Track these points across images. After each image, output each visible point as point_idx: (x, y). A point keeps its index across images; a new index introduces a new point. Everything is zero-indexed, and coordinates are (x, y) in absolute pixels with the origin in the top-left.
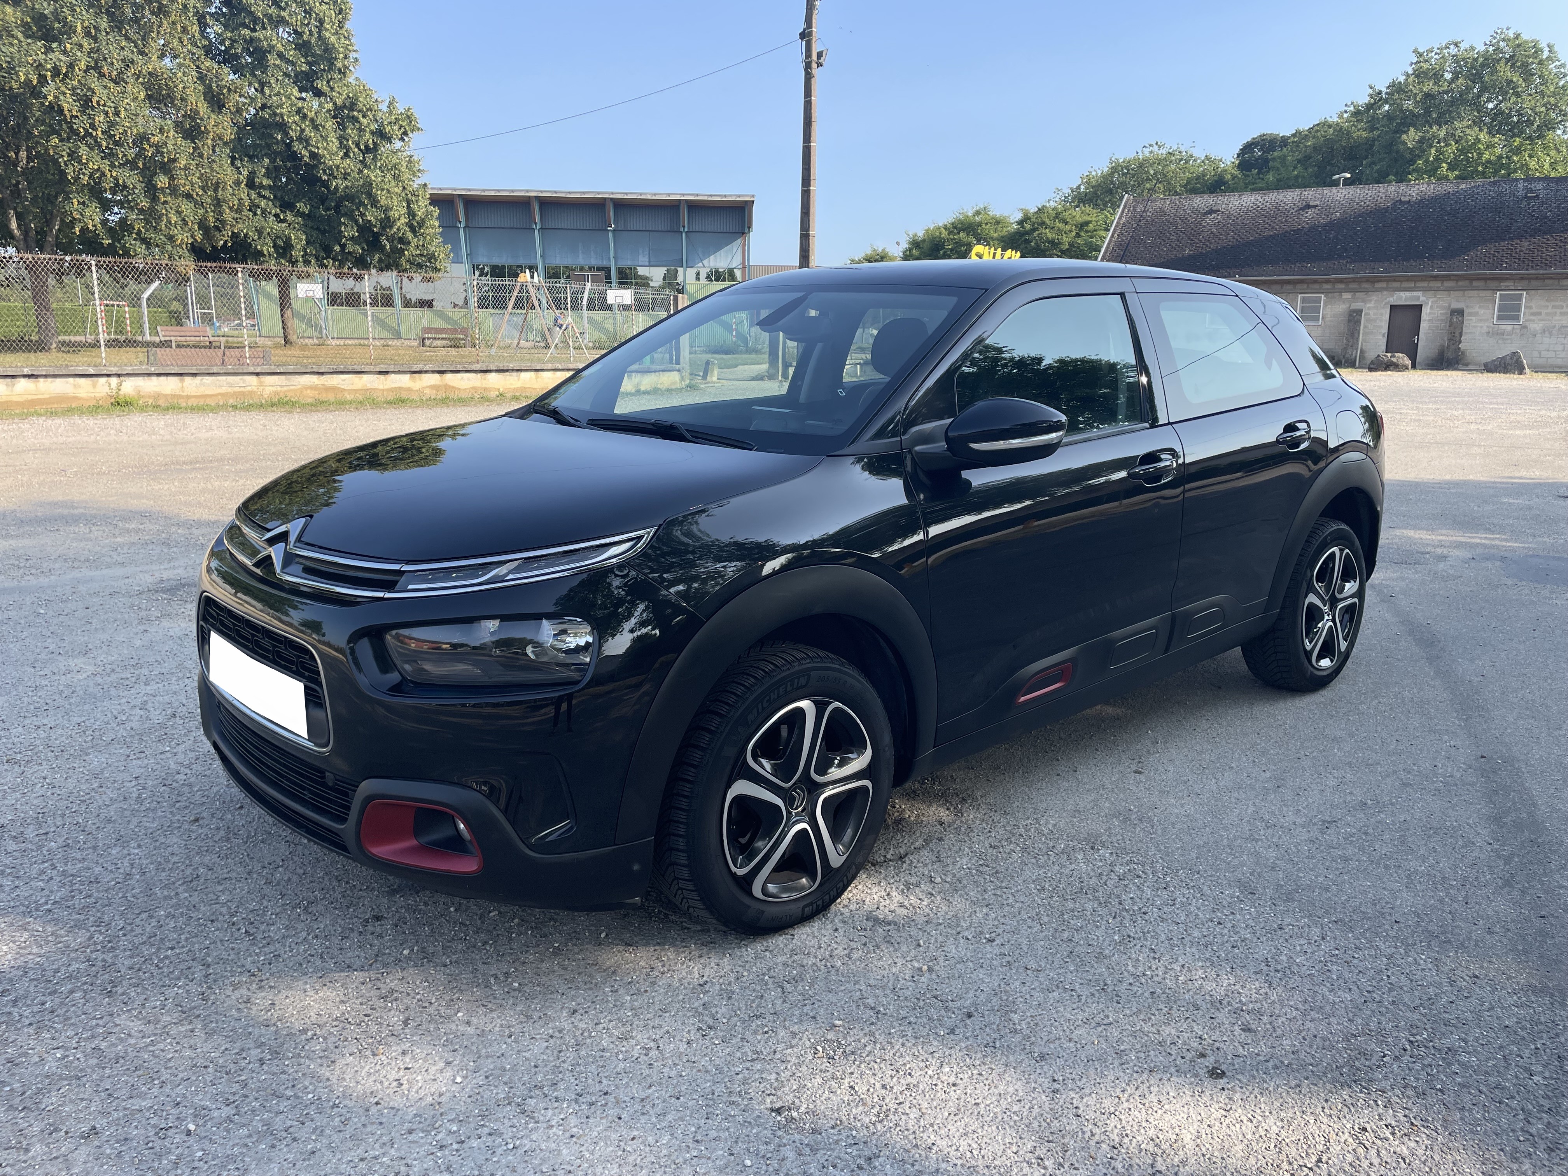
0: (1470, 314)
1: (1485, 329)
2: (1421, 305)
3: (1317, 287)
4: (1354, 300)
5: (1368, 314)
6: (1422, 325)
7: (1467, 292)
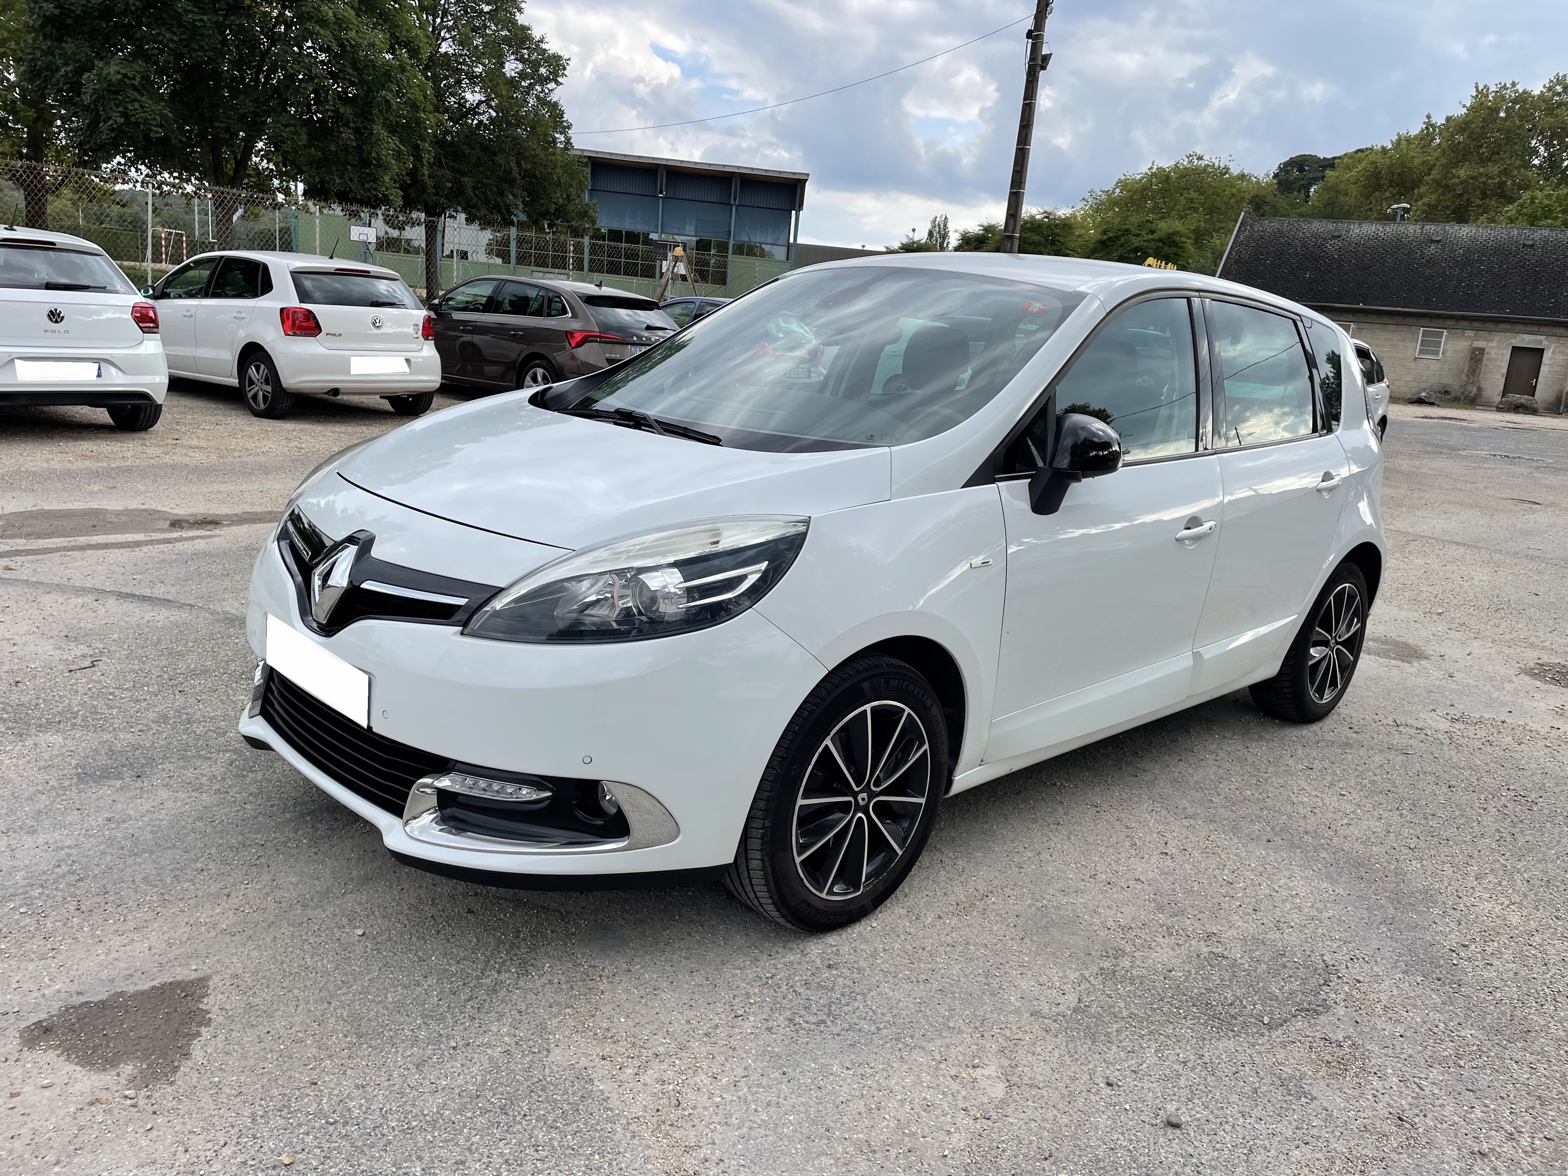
2: (1543, 350)
3: (1440, 322)
4: (1476, 338)
5: (1490, 353)
6: (1542, 369)
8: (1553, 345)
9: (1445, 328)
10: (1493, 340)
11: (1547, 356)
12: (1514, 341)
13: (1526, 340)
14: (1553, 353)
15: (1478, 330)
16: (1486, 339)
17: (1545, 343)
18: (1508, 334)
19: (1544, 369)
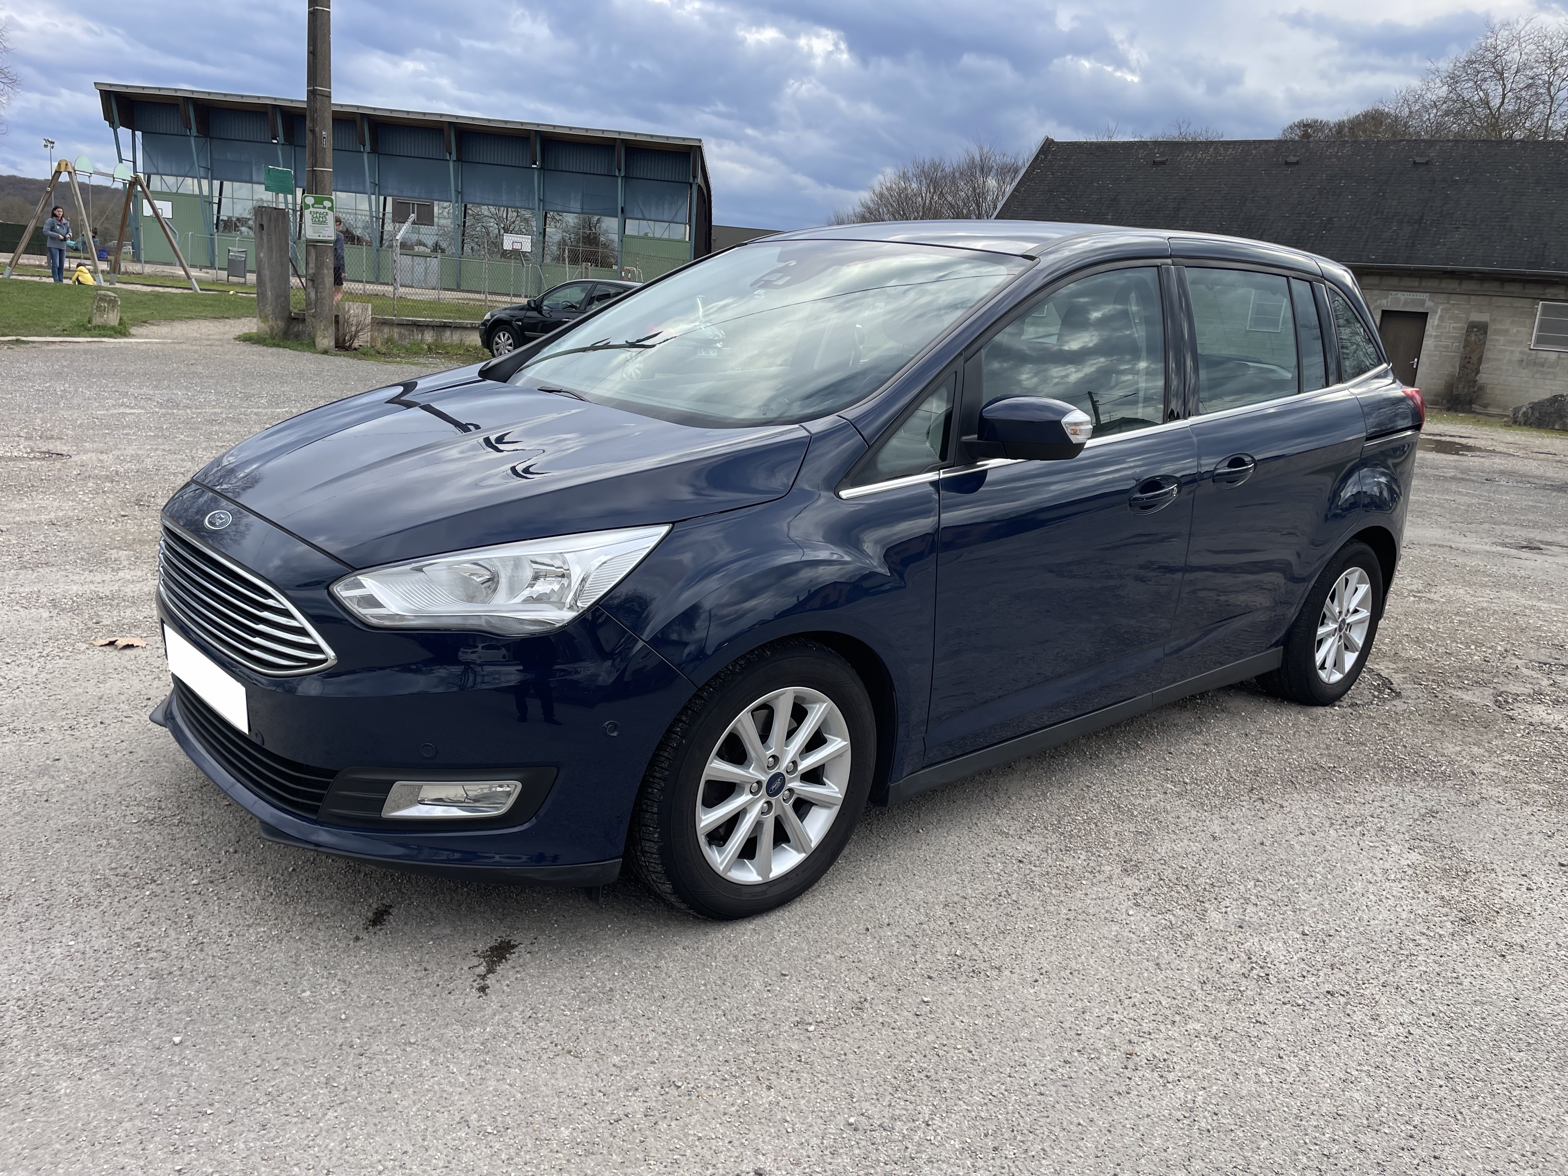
0: (1498, 332)
1: (1517, 356)
2: (1426, 314)
6: (1424, 342)
7: (1496, 298)
8: (1441, 307)
11: (1432, 323)
12: (1384, 302)
13: (1403, 300)
14: (1441, 318)
17: (1429, 304)
18: (1376, 292)
19: (1428, 343)
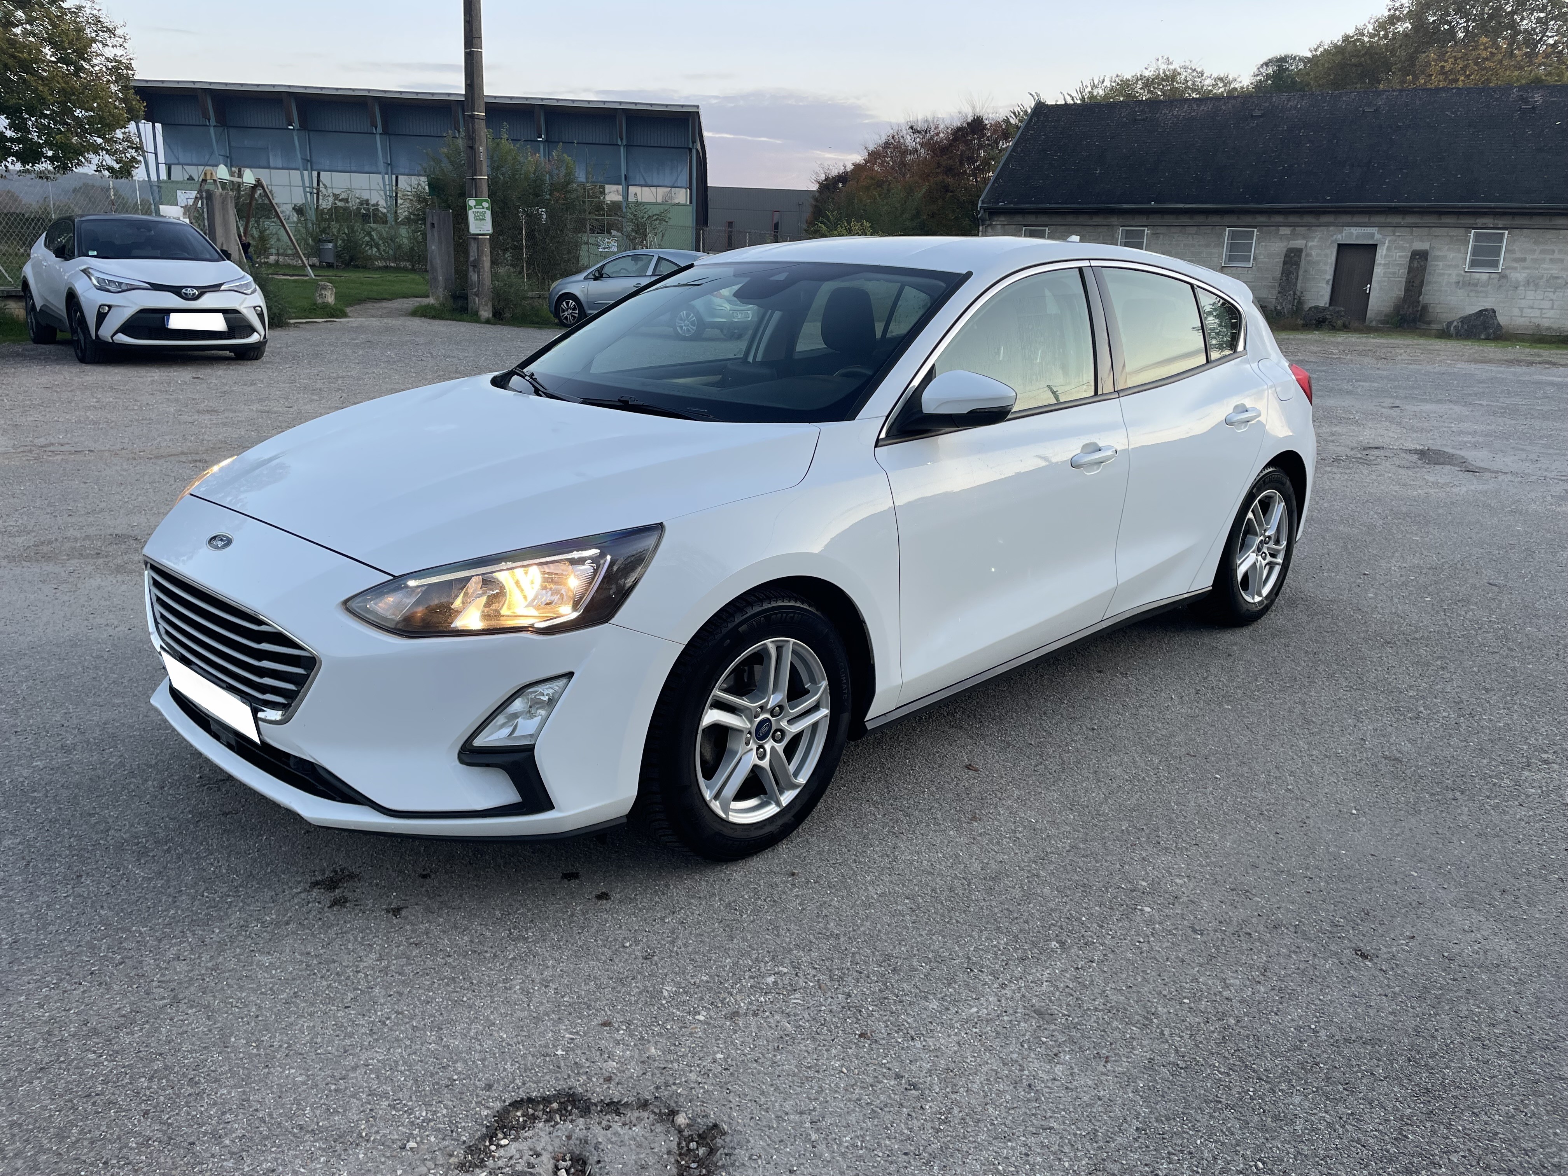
0: (1437, 258)
1: (1454, 279)
2: (1376, 245)
3: (1248, 219)
4: (1294, 236)
5: (1311, 255)
6: (1375, 270)
7: (1434, 229)
8: (1388, 239)
9: (1255, 227)
10: (1313, 238)
11: (1381, 252)
12: (1339, 236)
13: (1354, 234)
14: (1388, 249)
15: (1294, 225)
16: (1305, 237)
17: (1378, 236)
18: (1332, 228)
19: (1378, 271)
